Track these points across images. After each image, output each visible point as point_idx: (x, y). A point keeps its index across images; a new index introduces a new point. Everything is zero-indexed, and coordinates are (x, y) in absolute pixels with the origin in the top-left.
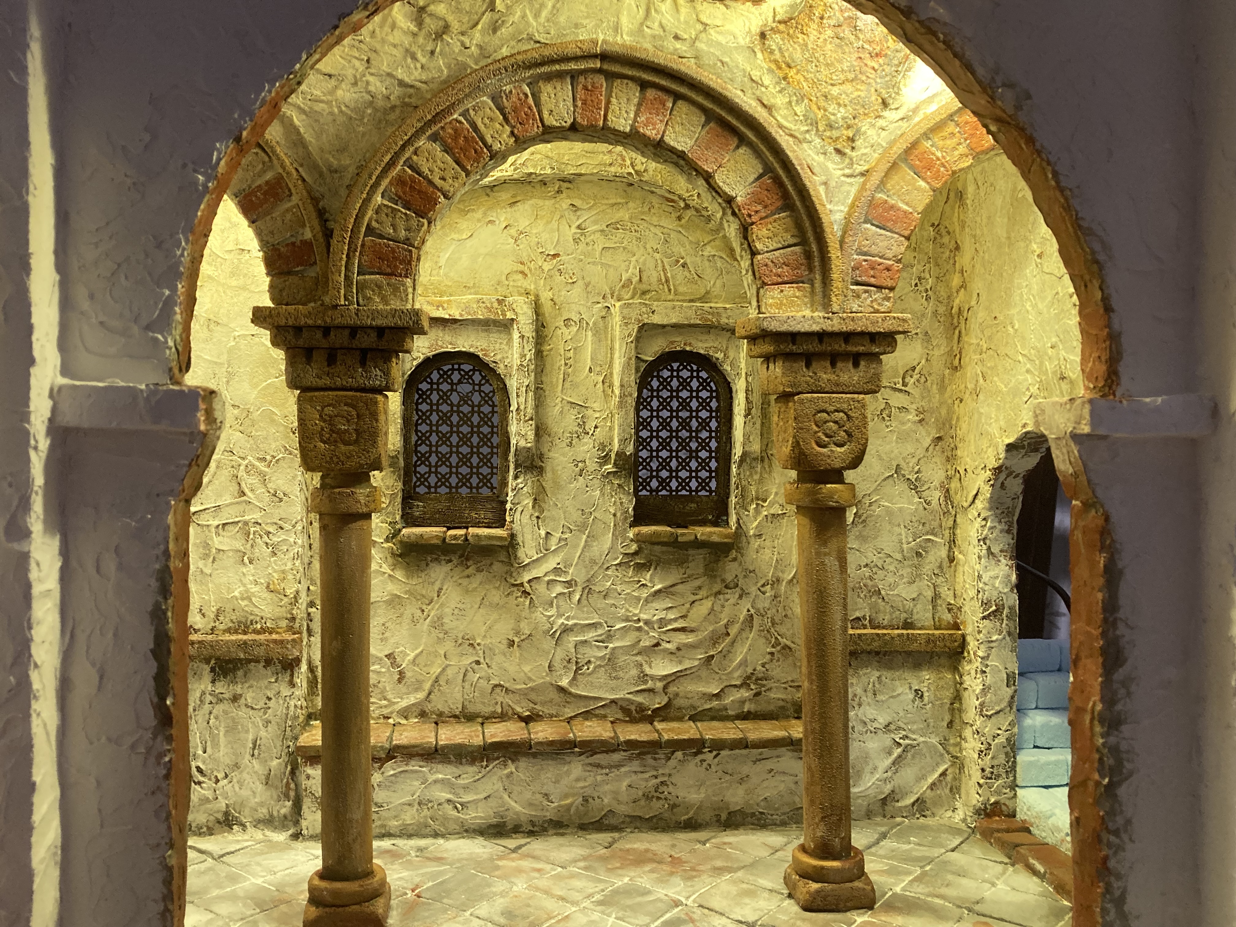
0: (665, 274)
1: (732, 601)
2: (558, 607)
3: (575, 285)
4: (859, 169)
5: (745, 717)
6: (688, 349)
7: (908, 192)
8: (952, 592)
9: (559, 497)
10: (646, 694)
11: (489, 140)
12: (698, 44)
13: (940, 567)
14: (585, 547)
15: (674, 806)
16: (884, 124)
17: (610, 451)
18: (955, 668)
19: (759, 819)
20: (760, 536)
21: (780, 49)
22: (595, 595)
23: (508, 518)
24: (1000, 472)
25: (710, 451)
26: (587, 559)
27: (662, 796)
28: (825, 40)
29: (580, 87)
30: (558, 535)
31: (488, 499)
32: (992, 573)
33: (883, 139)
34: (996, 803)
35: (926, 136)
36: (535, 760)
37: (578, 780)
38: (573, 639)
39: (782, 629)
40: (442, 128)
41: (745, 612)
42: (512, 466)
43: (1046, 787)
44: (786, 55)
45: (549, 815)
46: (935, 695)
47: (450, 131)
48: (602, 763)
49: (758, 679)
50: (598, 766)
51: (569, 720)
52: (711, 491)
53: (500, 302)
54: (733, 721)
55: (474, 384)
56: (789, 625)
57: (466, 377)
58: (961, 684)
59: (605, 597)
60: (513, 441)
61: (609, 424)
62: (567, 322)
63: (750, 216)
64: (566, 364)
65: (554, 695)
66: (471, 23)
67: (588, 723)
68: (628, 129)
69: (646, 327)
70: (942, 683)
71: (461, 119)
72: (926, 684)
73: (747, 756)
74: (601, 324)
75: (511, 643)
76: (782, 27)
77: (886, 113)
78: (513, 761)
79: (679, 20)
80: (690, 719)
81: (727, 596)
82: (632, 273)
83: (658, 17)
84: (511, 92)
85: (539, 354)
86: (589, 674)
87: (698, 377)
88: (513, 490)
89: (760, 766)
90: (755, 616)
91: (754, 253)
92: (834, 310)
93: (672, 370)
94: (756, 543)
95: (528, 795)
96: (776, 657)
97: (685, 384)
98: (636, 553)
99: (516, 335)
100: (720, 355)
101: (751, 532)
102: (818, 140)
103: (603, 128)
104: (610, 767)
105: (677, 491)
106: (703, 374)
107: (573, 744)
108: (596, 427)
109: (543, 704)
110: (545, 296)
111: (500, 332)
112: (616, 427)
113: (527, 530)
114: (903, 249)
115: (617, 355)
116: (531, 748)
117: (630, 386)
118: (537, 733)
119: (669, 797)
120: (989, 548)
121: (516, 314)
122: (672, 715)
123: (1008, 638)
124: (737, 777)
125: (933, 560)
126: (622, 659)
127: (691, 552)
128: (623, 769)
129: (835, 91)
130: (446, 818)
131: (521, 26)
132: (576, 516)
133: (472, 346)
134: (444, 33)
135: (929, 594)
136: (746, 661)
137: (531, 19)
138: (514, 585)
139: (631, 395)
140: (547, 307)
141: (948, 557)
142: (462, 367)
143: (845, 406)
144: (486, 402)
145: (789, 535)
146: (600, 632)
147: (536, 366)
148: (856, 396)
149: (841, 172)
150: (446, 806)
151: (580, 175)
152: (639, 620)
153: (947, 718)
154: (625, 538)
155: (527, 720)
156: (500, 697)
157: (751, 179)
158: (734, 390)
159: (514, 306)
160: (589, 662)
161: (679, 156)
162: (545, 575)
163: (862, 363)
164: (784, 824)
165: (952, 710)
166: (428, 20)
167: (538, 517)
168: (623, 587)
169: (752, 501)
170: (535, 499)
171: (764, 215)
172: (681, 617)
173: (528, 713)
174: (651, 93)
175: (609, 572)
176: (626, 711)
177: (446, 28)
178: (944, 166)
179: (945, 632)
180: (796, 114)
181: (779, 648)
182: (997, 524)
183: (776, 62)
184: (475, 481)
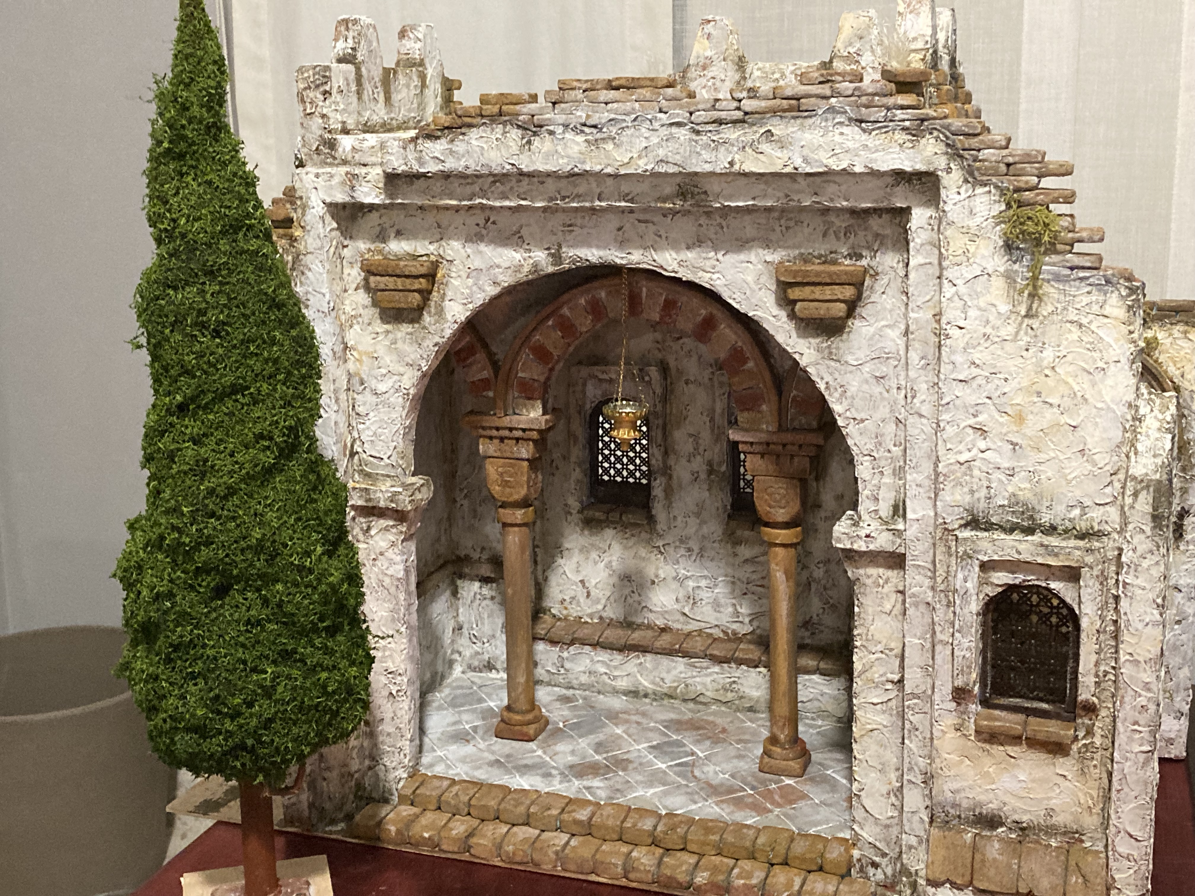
9: (682, 494)
10: (738, 624)
15: (742, 697)
27: (734, 690)
30: (681, 518)
37: (681, 673)
38: (691, 584)
49: (813, 624)
50: (694, 666)
59: (712, 560)
62: (686, 381)
64: (686, 409)
65: (680, 617)
75: (653, 583)
86: (702, 607)
95: (652, 677)
104: (701, 668)
108: (705, 450)
113: (662, 513)
119: (738, 691)
130: (605, 684)
132: (693, 507)
138: (654, 547)
146: (708, 581)
150: (604, 676)
152: (734, 577)
160: (702, 599)
167: (668, 506)
170: (667, 495)
173: (663, 626)
176: (725, 633)
181: (829, 605)
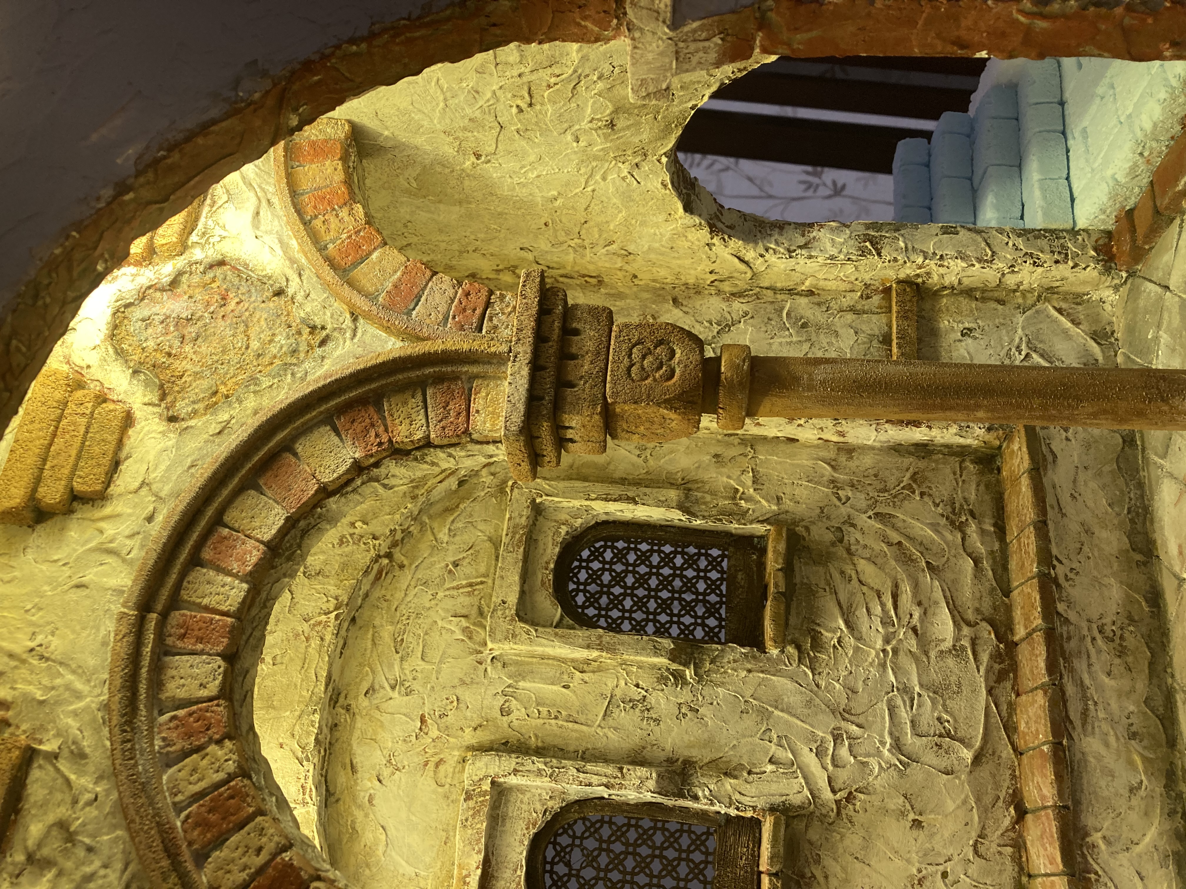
0: (463, 587)
1: (858, 536)
2: (868, 755)
3: (461, 698)
4: (348, 322)
5: (1001, 530)
6: (552, 566)
7: (383, 270)
8: (848, 294)
9: (723, 742)
10: (979, 649)
11: (221, 776)
12: (163, 494)
13: (819, 304)
14: (790, 713)
15: (1131, 619)
16: (302, 293)
17: (668, 669)
18: (935, 294)
19: (1138, 514)
20: (779, 499)
21: (194, 402)
22: (852, 704)
23: (749, 814)
24: (715, 226)
25: (675, 553)
26: (806, 711)
27: (1119, 633)
28: (194, 353)
29: (179, 644)
30: (773, 748)
31: (723, 839)
32: (828, 245)
33: (318, 296)
34: (1095, 249)
35: (322, 249)
36: (1085, 802)
37: (1107, 745)
38: (909, 738)
39: (892, 482)
40: (190, 844)
41: (872, 522)
42: (682, 803)
43: (1073, 200)
44: (202, 396)
45: (1159, 790)
46: (966, 315)
47: (196, 833)
48: (1080, 709)
49: (953, 512)
50: (1085, 713)
51: (1018, 753)
52: (723, 556)
53: (468, 797)
54: (1007, 545)
55: (572, 845)
56: (887, 473)
57: (563, 854)
58: (953, 288)
59: (855, 692)
60: (648, 797)
61: (634, 669)
62: (505, 712)
63: (380, 444)
64: (556, 718)
65: (985, 771)
66: (65, 788)
67: (1022, 726)
68: (245, 586)
69: (522, 614)
70: (953, 309)
71: (183, 815)
72: (955, 325)
73: (1056, 523)
74: (512, 669)
75: (917, 824)
76: (169, 399)
77: (290, 291)
78: (1087, 834)
79: (130, 515)
80: (1007, 596)
81: (852, 540)
82: (455, 626)
83: (120, 539)
84: (164, 739)
85: (540, 752)
86: (955, 720)
87: (588, 561)
88: (712, 804)
89: (1069, 507)
90: (877, 510)
91: (427, 444)
92: (506, 350)
93: (577, 590)
94: (788, 504)
95: (1133, 817)
96: (926, 490)
97: (594, 577)
98: (798, 648)
99: (513, 780)
100: (564, 530)
101: (774, 508)
102: (306, 365)
103: (239, 619)
104: (1085, 698)
105: (721, 595)
106: (585, 554)
107: (1057, 747)
108: (637, 686)
109: (997, 786)
110: (470, 737)
111: (507, 801)
112: (639, 658)
113: (766, 788)
114: (447, 278)
115: (550, 651)
116: (1065, 807)
117: (589, 637)
118: (1043, 798)
119: (1119, 623)
120: (800, 247)
121: (486, 777)
122: (1003, 618)
123: (902, 232)
124: (1084, 537)
125: (810, 311)
126: (934, 676)
127: (797, 580)
128: (1087, 681)
129: (255, 345)
131: (87, 718)
132: (749, 721)
133: (521, 842)
134: (67, 830)
135: (850, 317)
136: (931, 524)
137: (81, 704)
138: (839, 813)
139: (601, 637)
140: (484, 736)
141: (807, 296)
142: (549, 859)
143: (624, 346)
144: (597, 830)
145: (779, 467)
146: (899, 702)
147: (554, 757)
148: (613, 334)
149: (348, 342)
151: (329, 678)
152: (884, 651)
153: (994, 305)
154: (779, 661)
155: (1022, 813)
156: (991, 846)
157: (336, 440)
158: (604, 518)
159: (476, 778)
160: (939, 719)
161: (293, 526)
162: (825, 768)
163: (574, 325)
164: (1140, 485)
165: (984, 300)
166: (46, 851)
167: (750, 773)
168: (841, 668)
169: (737, 504)
170: (726, 774)
171: (382, 428)
172: (879, 597)
173: (1012, 810)
174: (207, 554)
175: (823, 684)
176: (1001, 677)
177: (62, 825)
178: (359, 231)
179: (894, 300)
180: (271, 386)
181: (914, 486)
182: (773, 239)
183: (207, 408)
184: (697, 857)
